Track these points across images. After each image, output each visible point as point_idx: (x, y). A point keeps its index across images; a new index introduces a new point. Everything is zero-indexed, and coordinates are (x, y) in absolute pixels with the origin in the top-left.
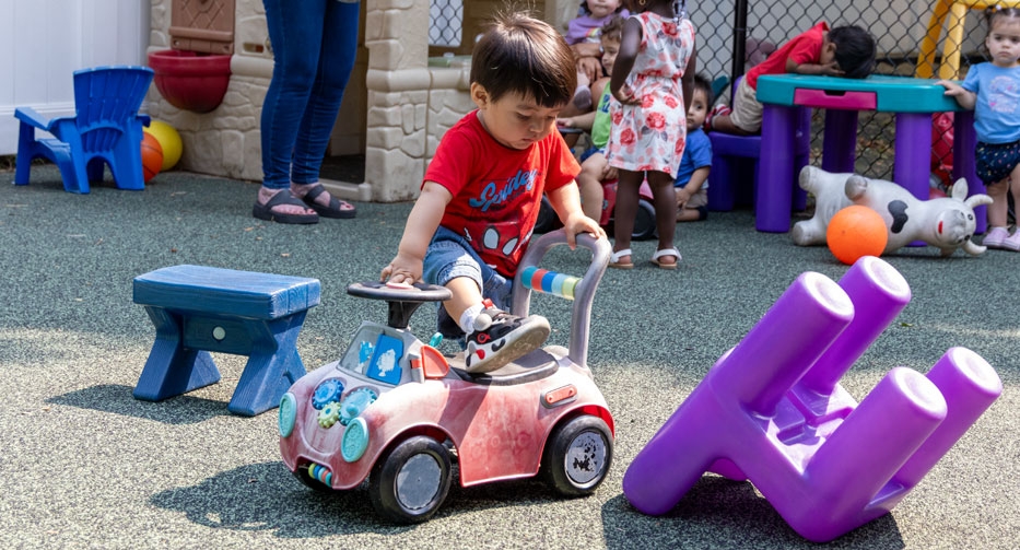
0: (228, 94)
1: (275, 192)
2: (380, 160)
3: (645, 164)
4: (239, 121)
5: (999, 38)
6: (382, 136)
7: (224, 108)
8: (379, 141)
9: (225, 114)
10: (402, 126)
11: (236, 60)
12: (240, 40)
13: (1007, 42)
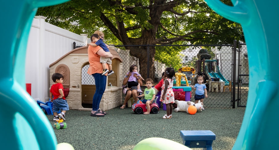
0: (69, 95)
1: (96, 111)
2: (103, 104)
3: (172, 102)
4: (71, 99)
5: (199, 80)
6: (103, 100)
7: (68, 97)
8: (102, 101)
9: (68, 98)
10: (105, 98)
11: (70, 89)
12: (71, 86)
13: (200, 81)
